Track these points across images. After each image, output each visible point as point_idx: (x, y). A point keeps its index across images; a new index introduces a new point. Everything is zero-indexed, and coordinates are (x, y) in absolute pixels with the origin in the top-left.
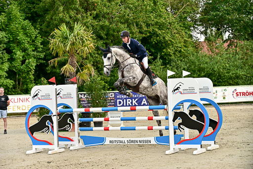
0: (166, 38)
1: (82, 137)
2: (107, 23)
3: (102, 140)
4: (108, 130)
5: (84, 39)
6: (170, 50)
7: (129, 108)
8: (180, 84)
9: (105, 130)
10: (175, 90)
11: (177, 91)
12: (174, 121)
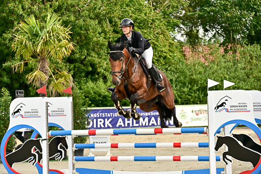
1: (78, 170)
2: (72, 18)
4: (117, 160)
5: (60, 37)
7: (152, 130)
8: (226, 98)
9: (112, 160)
10: (218, 107)
11: (222, 108)
12: (217, 149)
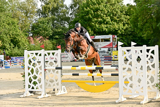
0: (19, 40)
3: (10, 67)
6: (20, 44)
